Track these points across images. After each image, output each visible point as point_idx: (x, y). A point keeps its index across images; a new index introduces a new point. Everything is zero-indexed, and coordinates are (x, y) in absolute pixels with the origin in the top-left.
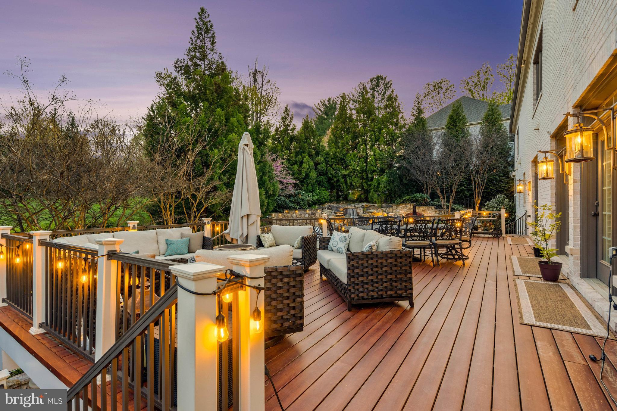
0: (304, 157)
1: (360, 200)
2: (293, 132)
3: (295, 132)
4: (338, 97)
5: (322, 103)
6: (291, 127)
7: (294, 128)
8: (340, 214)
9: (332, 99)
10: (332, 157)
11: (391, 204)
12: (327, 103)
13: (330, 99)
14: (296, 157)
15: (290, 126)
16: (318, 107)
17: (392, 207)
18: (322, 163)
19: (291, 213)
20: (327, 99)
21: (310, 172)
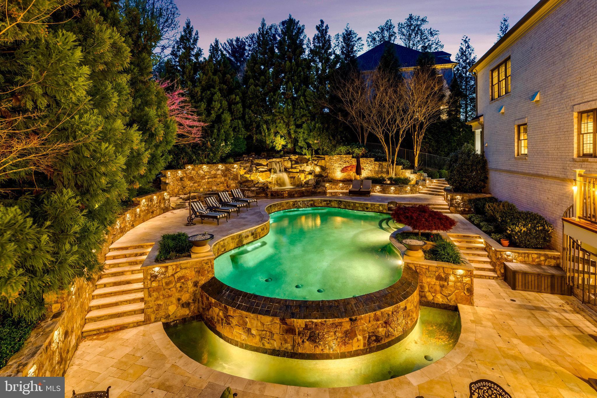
0: (213, 94)
1: (285, 152)
2: (197, 59)
3: (201, 59)
4: (247, 38)
5: (229, 43)
6: (195, 50)
7: (198, 55)
8: (263, 170)
9: (240, 40)
10: (251, 96)
11: (322, 156)
12: (234, 43)
13: (238, 40)
14: (202, 92)
15: (193, 49)
16: (225, 46)
17: (324, 159)
18: (238, 103)
19: (196, 169)
20: (235, 39)
21: (222, 113)
